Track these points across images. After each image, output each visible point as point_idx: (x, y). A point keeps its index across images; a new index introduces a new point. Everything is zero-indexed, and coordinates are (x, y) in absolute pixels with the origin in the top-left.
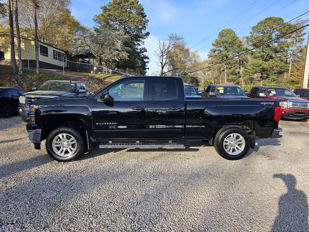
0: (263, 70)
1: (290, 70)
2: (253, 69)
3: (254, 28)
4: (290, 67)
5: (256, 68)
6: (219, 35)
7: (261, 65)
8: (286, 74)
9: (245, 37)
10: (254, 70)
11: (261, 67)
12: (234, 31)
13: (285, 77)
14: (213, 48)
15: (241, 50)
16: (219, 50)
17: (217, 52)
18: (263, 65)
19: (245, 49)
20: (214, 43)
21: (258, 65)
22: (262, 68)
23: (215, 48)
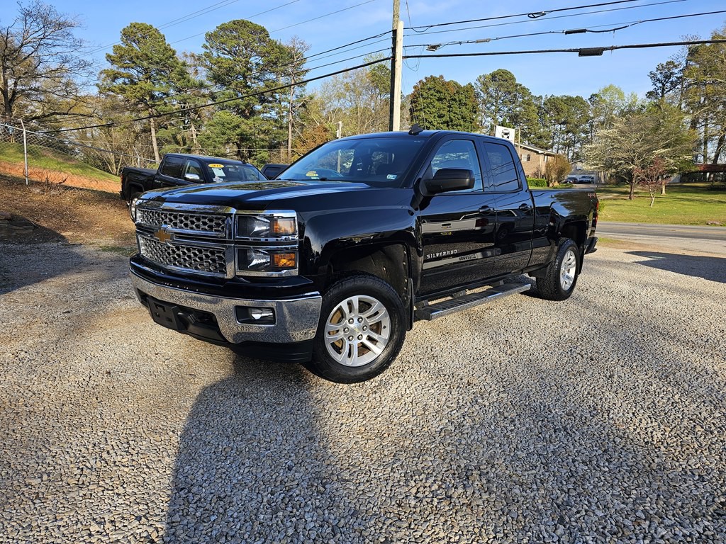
0: (244, 138)
1: (290, 142)
2: (224, 134)
3: (210, 37)
4: (290, 135)
5: (228, 132)
6: (124, 34)
7: (238, 126)
8: (282, 150)
9: (188, 54)
10: (226, 137)
11: (239, 131)
12: (162, 33)
13: (282, 155)
14: (108, 66)
15: (189, 84)
16: (130, 77)
17: (120, 81)
18: (243, 126)
19: (197, 83)
20: (112, 53)
21: (233, 124)
22: (241, 134)
23: (115, 68)
